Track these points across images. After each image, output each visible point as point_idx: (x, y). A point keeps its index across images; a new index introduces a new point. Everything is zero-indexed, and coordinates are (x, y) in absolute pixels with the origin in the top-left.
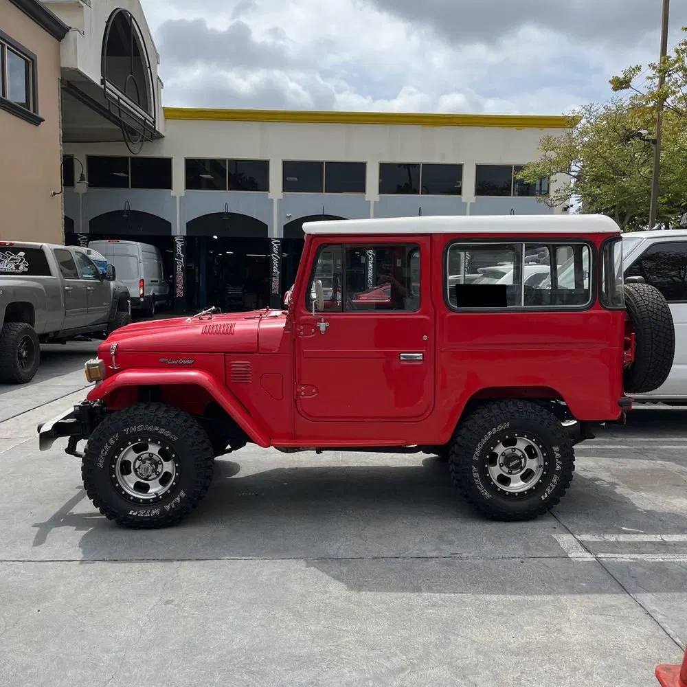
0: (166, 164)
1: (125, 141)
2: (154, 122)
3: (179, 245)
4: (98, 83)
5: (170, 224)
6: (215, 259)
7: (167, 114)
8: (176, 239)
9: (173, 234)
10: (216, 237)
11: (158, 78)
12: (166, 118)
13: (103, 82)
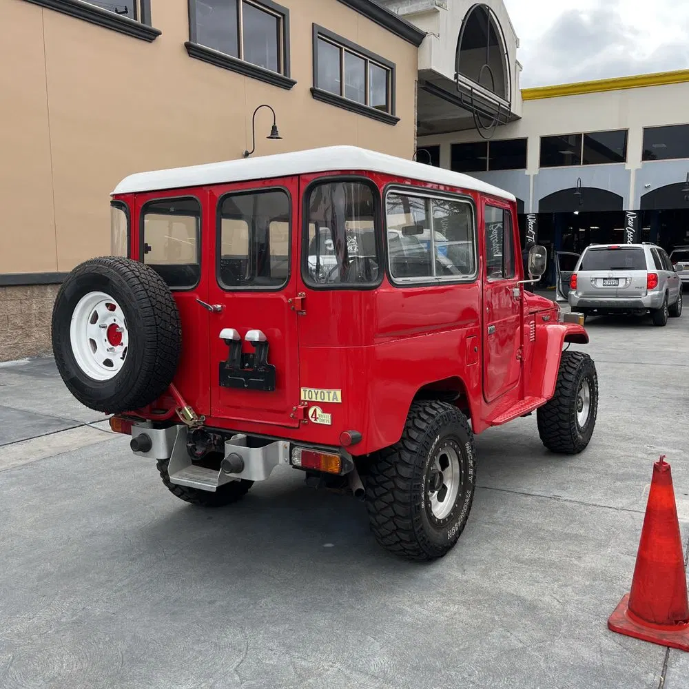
0: (522, 144)
1: (476, 127)
2: (510, 105)
3: (531, 222)
4: (452, 78)
5: (523, 202)
6: (576, 236)
7: (525, 95)
8: (529, 217)
9: (525, 213)
10: (577, 213)
11: (517, 62)
12: (524, 99)
13: (456, 76)
